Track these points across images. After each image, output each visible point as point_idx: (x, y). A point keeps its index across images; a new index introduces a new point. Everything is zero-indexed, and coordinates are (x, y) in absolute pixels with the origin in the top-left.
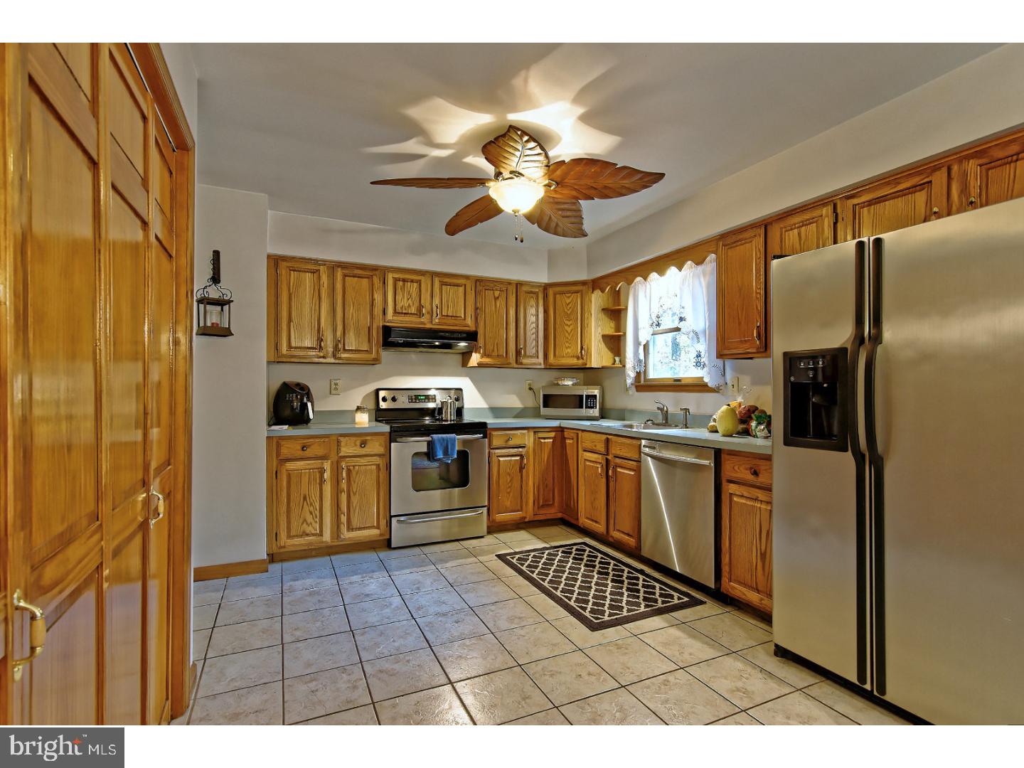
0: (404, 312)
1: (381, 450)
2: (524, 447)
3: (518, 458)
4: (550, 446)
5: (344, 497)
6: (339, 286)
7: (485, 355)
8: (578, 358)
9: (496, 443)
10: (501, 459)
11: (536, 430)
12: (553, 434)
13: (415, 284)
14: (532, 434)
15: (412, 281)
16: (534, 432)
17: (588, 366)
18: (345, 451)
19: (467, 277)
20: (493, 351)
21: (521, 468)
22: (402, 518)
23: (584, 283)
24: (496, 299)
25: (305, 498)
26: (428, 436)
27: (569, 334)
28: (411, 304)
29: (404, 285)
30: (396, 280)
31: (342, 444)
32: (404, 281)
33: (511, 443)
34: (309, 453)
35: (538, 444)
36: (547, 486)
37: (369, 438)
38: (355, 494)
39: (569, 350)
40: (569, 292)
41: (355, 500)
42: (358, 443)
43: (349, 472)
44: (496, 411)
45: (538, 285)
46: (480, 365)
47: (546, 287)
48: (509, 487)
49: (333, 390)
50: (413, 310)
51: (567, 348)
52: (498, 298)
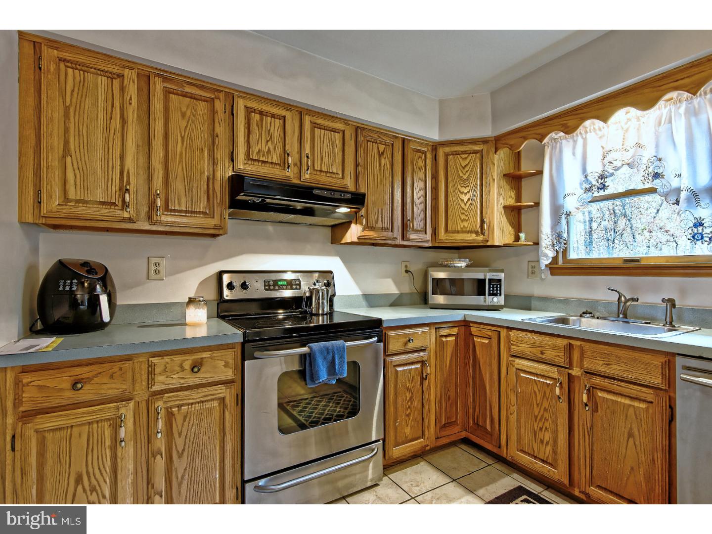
0: (261, 159)
1: (229, 374)
2: (424, 350)
3: (419, 366)
4: (453, 343)
5: (160, 463)
6: (157, 106)
7: (367, 227)
8: (477, 233)
9: (394, 346)
10: (399, 369)
11: (437, 326)
12: (455, 331)
13: (277, 121)
14: (433, 331)
15: (273, 116)
16: (436, 328)
17: (489, 243)
18: (161, 382)
19: (345, 121)
20: (377, 222)
21: (423, 378)
22: (261, 482)
23: (484, 141)
24: (381, 155)
25: (79, 480)
26: (304, 346)
27: (465, 204)
28: (272, 149)
29: (262, 120)
30: (249, 111)
31: (158, 370)
32: (261, 113)
33: (411, 346)
34: (87, 393)
35: (440, 345)
36: (449, 398)
37: (205, 355)
38: (180, 456)
39: (466, 224)
40: (464, 152)
41: (180, 465)
42: (187, 365)
43: (170, 416)
44: (371, 300)
45: (423, 141)
46: (362, 242)
47: (435, 147)
48: (409, 407)
49: (153, 274)
50: (275, 158)
51: (462, 221)
52: (383, 153)
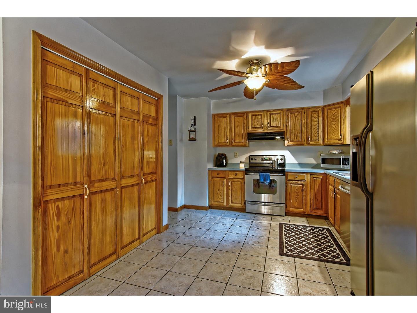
0: (255, 127)
1: (242, 177)
2: (305, 181)
3: (301, 185)
4: (320, 181)
5: (230, 192)
6: (233, 121)
7: (290, 141)
8: (339, 140)
9: (289, 178)
10: (292, 185)
11: (311, 174)
12: (321, 176)
13: (260, 116)
14: (309, 175)
15: (259, 115)
16: (310, 175)
17: (344, 144)
18: (231, 176)
19: (282, 110)
20: (294, 139)
21: (302, 191)
22: (249, 202)
23: (341, 103)
24: (296, 117)
25: (218, 190)
26: (258, 173)
27: (334, 129)
28: (258, 124)
29: (255, 117)
30: (252, 116)
31: (229, 174)
32: (255, 115)
33: (297, 179)
34: (219, 176)
35: (313, 181)
36: (318, 200)
37: (238, 172)
38: (233, 191)
39: (334, 137)
40: (334, 108)
41: (233, 193)
42: (234, 174)
43: (231, 183)
45: (318, 107)
46: (288, 145)
47: (323, 108)
48: (296, 198)
49: (236, 156)
50: (259, 126)
51: (333, 135)
52: (297, 116)
